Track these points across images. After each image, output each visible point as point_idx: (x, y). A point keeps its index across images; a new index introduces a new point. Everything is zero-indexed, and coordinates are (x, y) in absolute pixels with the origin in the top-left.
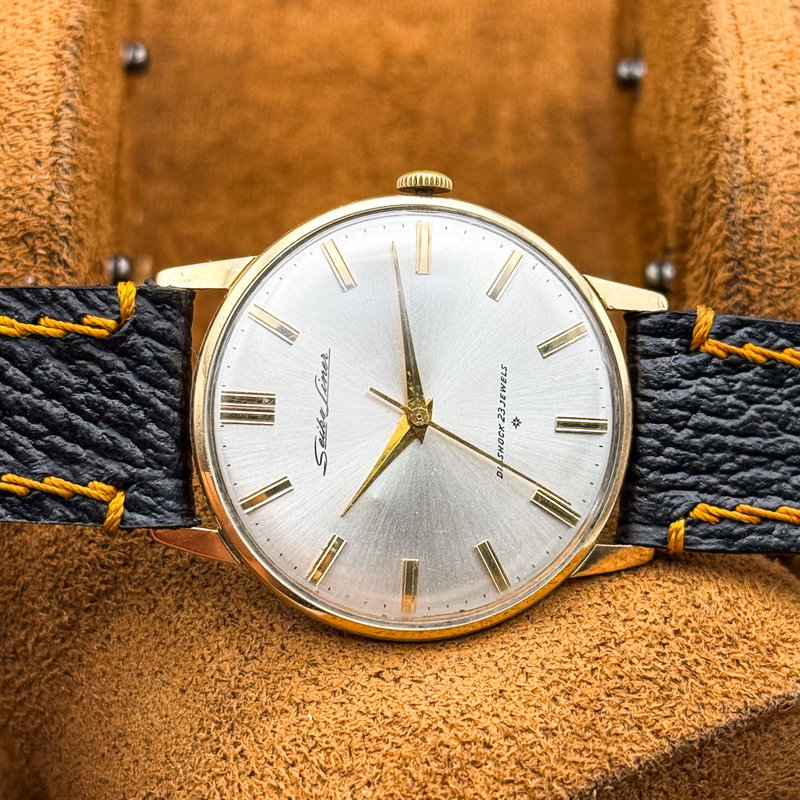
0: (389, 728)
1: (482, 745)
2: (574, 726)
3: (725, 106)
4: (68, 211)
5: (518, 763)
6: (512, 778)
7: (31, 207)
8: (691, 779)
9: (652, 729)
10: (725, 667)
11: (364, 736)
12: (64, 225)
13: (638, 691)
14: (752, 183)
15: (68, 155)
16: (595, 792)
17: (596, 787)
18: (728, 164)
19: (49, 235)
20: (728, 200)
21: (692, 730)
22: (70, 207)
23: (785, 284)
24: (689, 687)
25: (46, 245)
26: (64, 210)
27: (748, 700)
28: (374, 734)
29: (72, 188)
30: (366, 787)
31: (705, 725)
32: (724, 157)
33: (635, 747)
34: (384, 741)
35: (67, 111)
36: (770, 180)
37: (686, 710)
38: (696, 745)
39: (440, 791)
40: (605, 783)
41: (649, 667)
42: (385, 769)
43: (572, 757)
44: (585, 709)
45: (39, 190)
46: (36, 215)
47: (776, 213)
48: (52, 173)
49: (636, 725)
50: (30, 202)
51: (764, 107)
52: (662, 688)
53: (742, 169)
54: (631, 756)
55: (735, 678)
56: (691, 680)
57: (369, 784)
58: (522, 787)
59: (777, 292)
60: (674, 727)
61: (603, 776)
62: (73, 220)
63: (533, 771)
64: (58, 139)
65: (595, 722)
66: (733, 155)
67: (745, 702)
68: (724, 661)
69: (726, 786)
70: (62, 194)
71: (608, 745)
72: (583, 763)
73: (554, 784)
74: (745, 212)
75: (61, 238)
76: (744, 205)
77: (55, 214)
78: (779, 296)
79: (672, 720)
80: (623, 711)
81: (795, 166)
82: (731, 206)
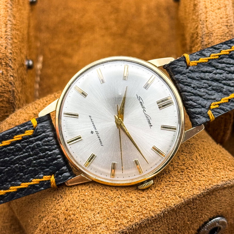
0: (105, 197)
1: (130, 202)
2: (156, 196)
3: (200, 11)
4: (11, 51)
5: (140, 206)
6: (138, 211)
8: (191, 209)
9: (178, 196)
10: (200, 177)
11: (98, 200)
12: (10, 55)
13: (175, 185)
14: (208, 33)
15: (10, 35)
16: (162, 214)
17: (162, 213)
18: (201, 28)
19: (6, 58)
21: (190, 196)
22: (11, 50)
24: (189, 183)
25: (5, 61)
27: (206, 186)
28: (101, 199)
29: (11, 44)
30: (98, 214)
31: (194, 194)
32: (200, 26)
33: (174, 201)
34: (103, 201)
35: (9, 22)
36: (213, 32)
37: (189, 190)
38: (191, 200)
39: (118, 215)
40: (165, 211)
41: (178, 178)
42: (103, 209)
43: (156, 204)
44: (159, 191)
45: (2, 46)
46: (2, 53)
47: (215, 42)
48: (6, 41)
49: (174, 195)
51: (211, 11)
52: (182, 184)
53: (205, 29)
54: (173, 204)
55: (203, 180)
56: (190, 181)
57: (98, 213)
58: (141, 213)
60: (185, 195)
61: (164, 210)
62: (12, 54)
63: (145, 209)
64: (7, 31)
65: (162, 194)
66: (202, 25)
67: (205, 187)
68: (200, 176)
69: (202, 210)
70: (9, 47)
71: (166, 201)
72: (159, 206)
73: (151, 212)
74: (206, 42)
75: (9, 59)
76: (206, 40)
77: (7, 52)
79: (184, 193)
80: (170, 191)
81: (221, 28)
82: (202, 40)
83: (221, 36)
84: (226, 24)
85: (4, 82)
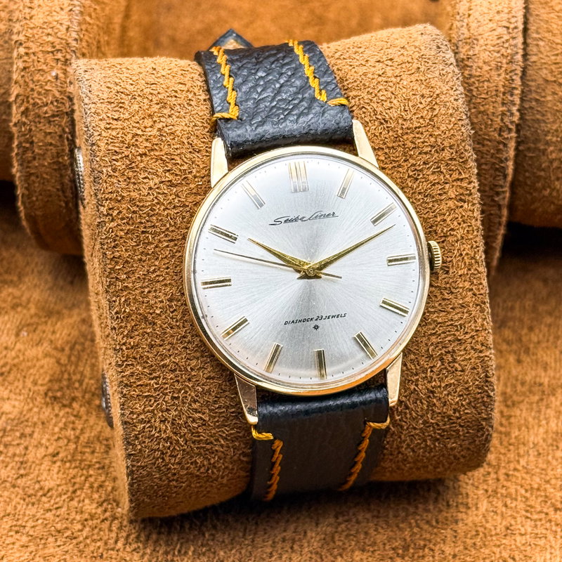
4: (77, 36)
7: (57, 33)
12: (74, 43)
14: (469, 38)
18: (457, 27)
19: (66, 49)
20: (455, 48)
22: (78, 34)
23: (483, 96)
26: (74, 35)
29: (80, 24)
32: (457, 24)
36: (479, 37)
45: (61, 24)
46: (59, 38)
47: (481, 56)
48: (69, 15)
50: (56, 31)
53: (464, 30)
59: (479, 101)
62: (79, 42)
66: (460, 23)
70: (74, 27)
74: (464, 55)
75: (72, 51)
76: (464, 50)
77: (69, 37)
78: (480, 103)
81: (494, 30)
82: (456, 51)
83: (494, 46)
84: (507, 25)
85: (57, 94)
